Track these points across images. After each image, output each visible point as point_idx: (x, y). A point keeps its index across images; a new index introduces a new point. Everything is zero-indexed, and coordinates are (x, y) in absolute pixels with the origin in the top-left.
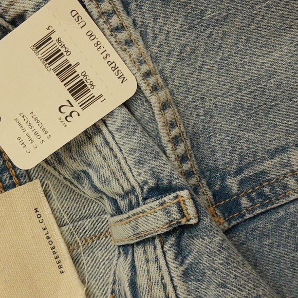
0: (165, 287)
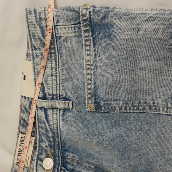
0: (57, 121)
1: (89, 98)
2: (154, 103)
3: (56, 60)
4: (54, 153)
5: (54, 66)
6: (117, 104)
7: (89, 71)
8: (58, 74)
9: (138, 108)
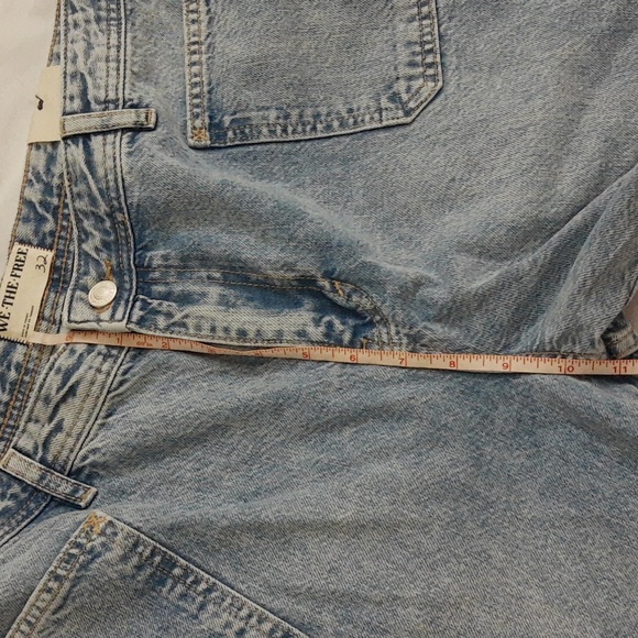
1: (197, 116)
2: (350, 111)
3: (119, 33)
4: (119, 264)
5: (113, 41)
6: (264, 118)
7: (195, 58)
8: (122, 58)
9: (314, 129)
